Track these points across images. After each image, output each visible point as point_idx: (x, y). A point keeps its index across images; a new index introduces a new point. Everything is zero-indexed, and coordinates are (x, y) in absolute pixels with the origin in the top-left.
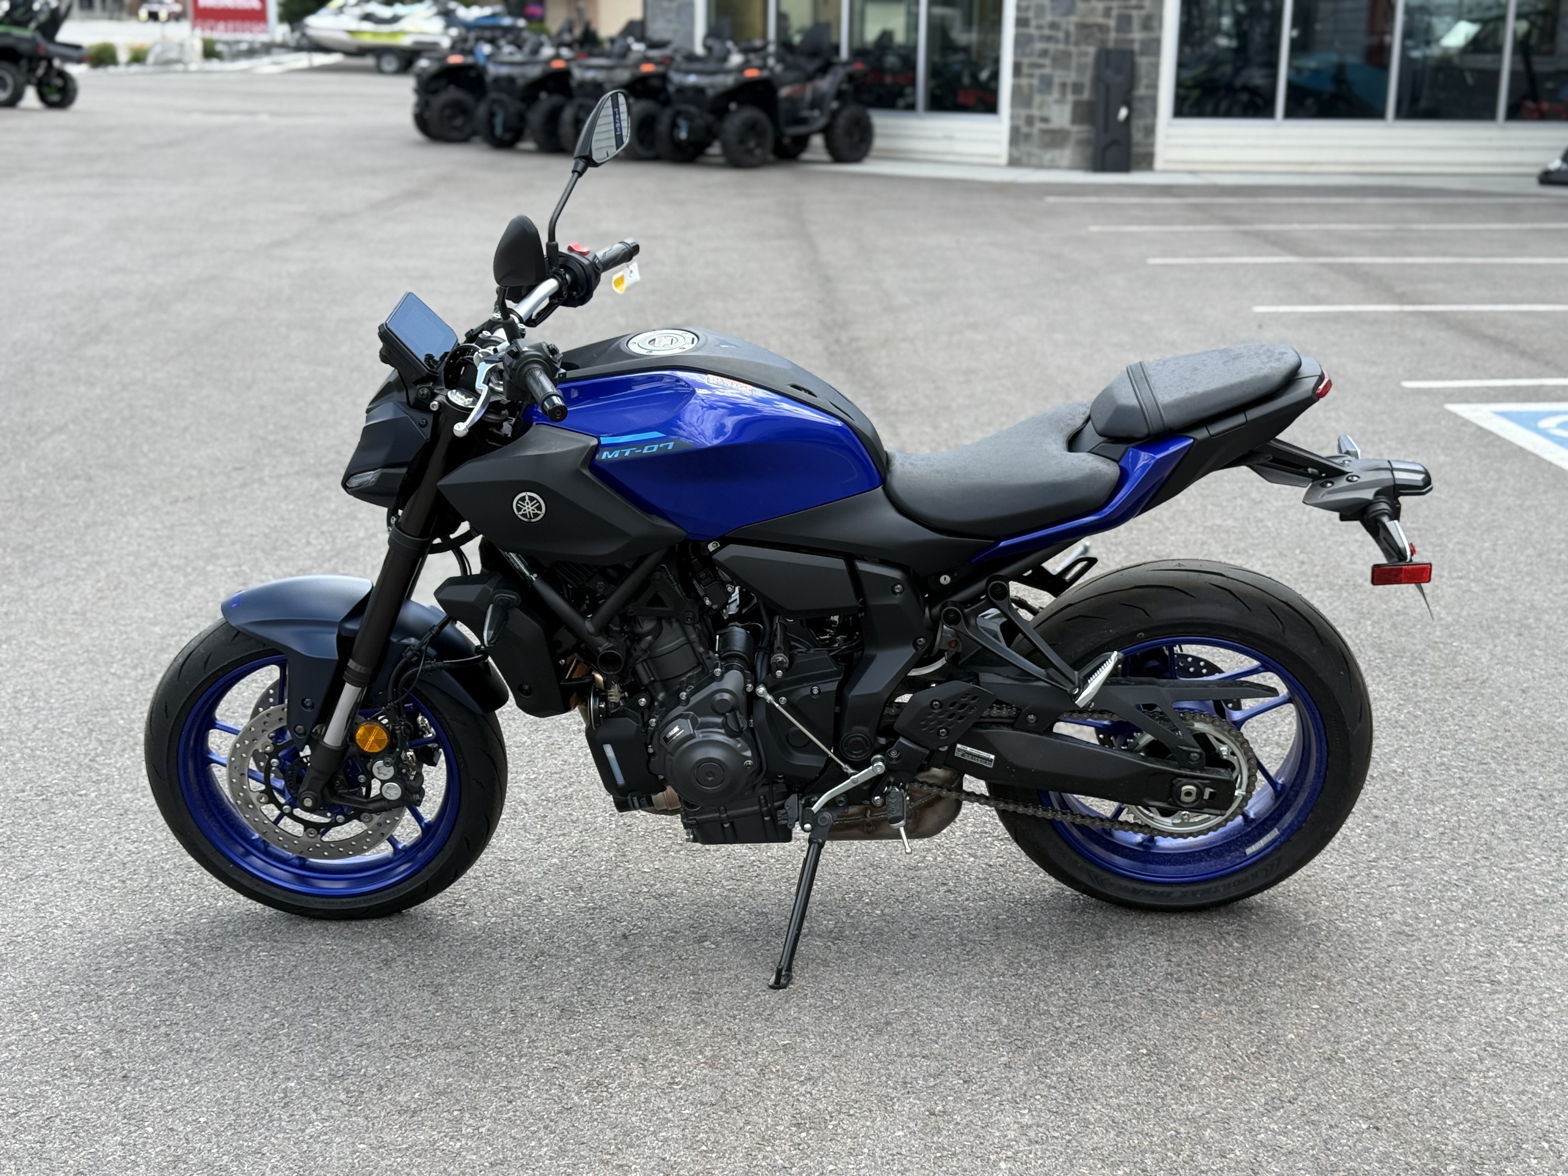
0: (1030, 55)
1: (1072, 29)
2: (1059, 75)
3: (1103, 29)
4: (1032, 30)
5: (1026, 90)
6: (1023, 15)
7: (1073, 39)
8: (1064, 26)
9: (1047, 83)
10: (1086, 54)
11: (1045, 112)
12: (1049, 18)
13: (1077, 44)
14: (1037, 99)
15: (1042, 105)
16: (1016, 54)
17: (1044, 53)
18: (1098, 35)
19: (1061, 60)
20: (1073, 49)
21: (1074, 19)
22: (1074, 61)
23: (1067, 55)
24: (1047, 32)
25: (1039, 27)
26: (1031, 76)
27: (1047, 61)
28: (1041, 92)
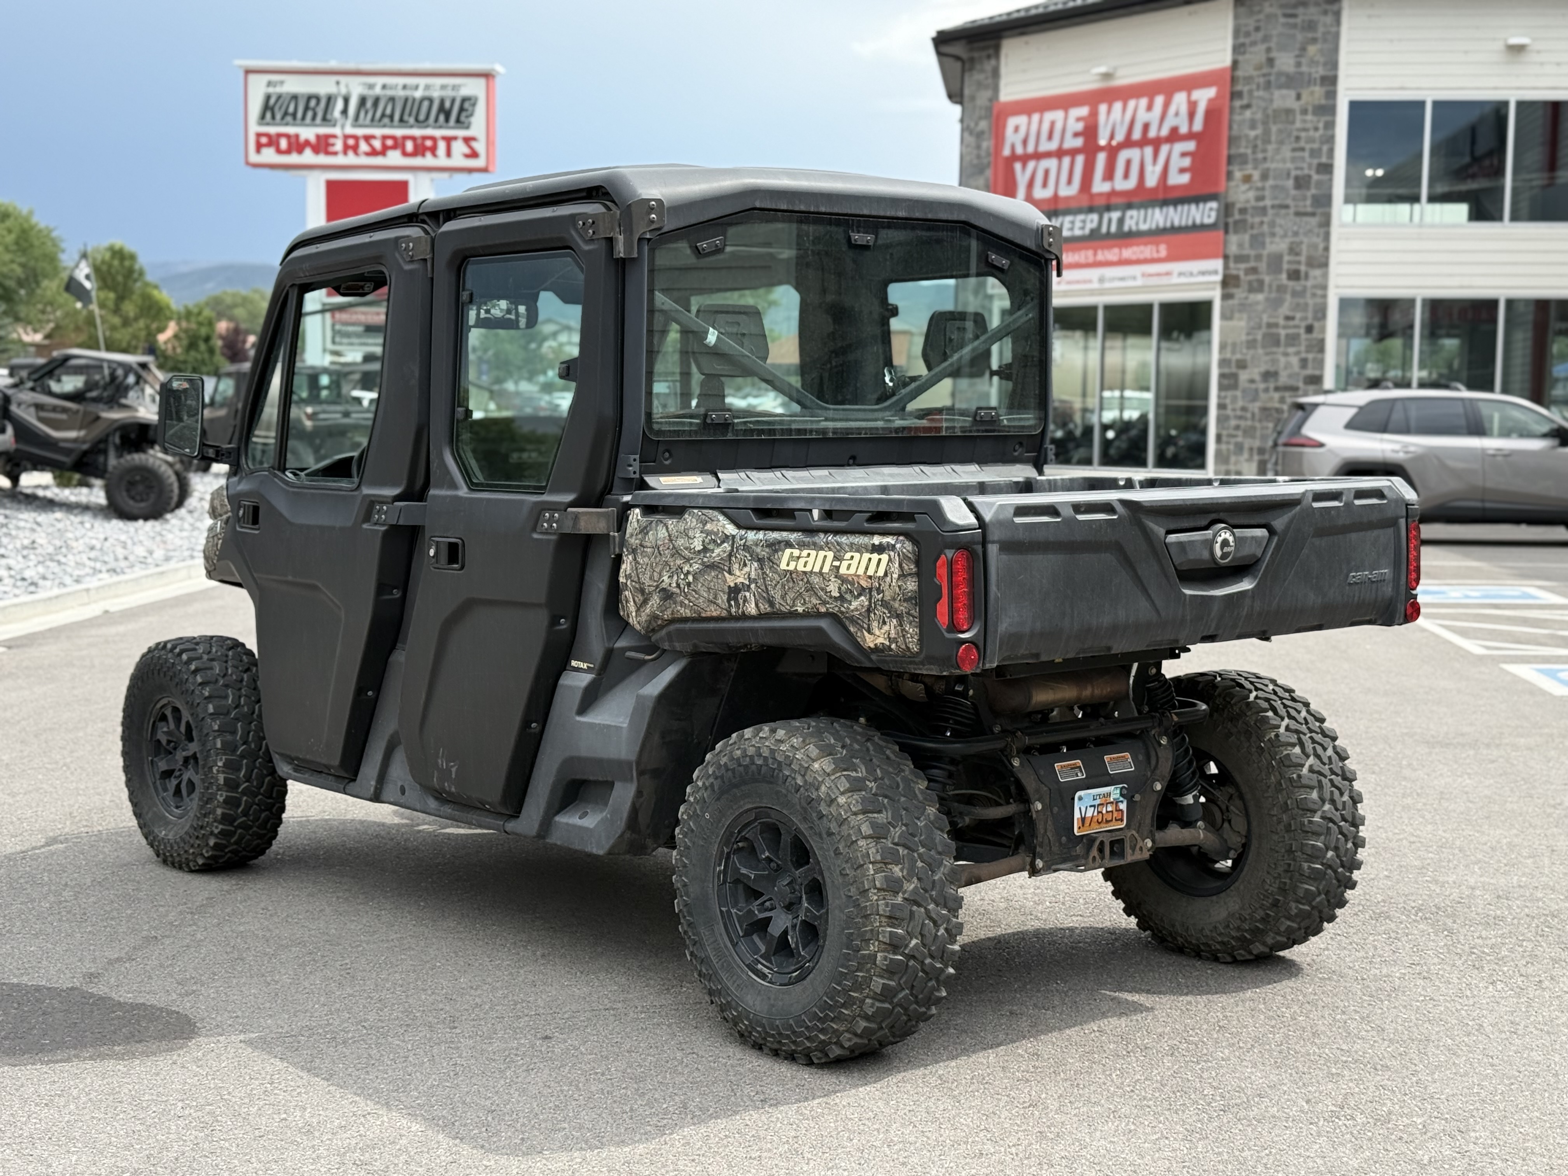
0: (1228, 429)
1: (1256, 411)
2: (1248, 443)
3: (1279, 411)
4: (1229, 412)
5: (1225, 452)
6: (1222, 401)
7: (1257, 417)
8: (1251, 409)
9: (1239, 448)
10: (1266, 428)
11: (1238, 467)
12: (1240, 403)
13: (1260, 421)
14: (1233, 459)
15: (1236, 463)
16: (1218, 428)
17: (1237, 427)
18: (1276, 415)
19: (1249, 432)
20: (1258, 424)
21: (1257, 405)
22: (1258, 433)
23: (1253, 428)
24: (1239, 413)
25: (1234, 410)
26: (1228, 443)
27: (1240, 433)
28: (1235, 454)
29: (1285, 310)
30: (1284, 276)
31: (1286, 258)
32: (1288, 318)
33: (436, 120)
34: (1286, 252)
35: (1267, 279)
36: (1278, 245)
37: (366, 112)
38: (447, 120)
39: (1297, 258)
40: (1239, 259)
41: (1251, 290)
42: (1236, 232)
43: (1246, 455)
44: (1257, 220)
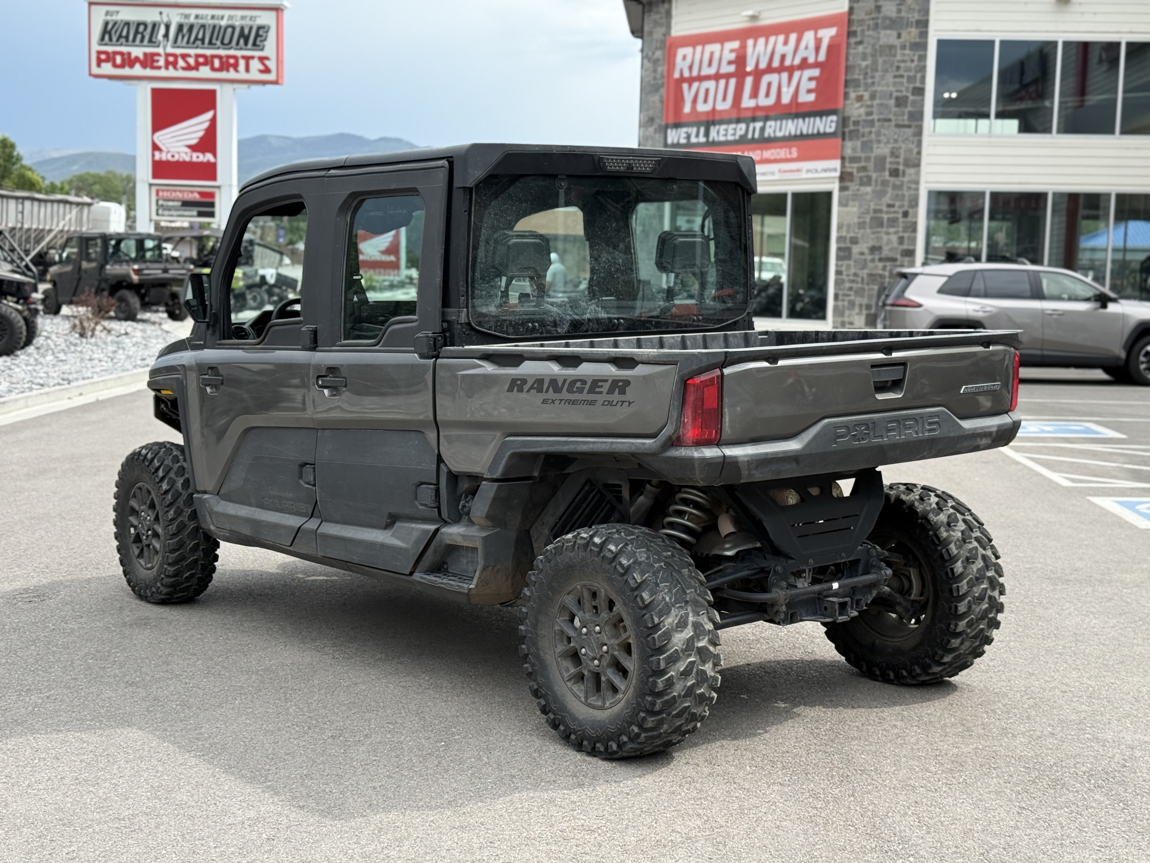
0: (843, 290)
1: (865, 276)
2: (858, 301)
3: (882, 276)
4: (844, 277)
5: (841, 307)
6: (839, 269)
7: (865, 281)
8: (861, 275)
9: (852, 304)
10: (873, 289)
11: (851, 319)
12: (853, 270)
13: (868, 284)
14: (847, 313)
15: (849, 316)
16: (835, 289)
17: (851, 289)
18: (879, 279)
19: (859, 292)
20: (866, 287)
21: (866, 271)
22: (866, 293)
23: (863, 289)
24: (852, 278)
25: (848, 275)
26: (843, 300)
27: (852, 293)
28: (849, 309)
29: (887, 199)
30: (887, 173)
31: (889, 160)
32: (889, 206)
33: (238, 43)
34: (888, 155)
35: (874, 175)
36: (883, 150)
37: (183, 37)
38: (246, 43)
39: (897, 160)
40: (854, 159)
41: (862, 184)
42: (851, 139)
43: (857, 310)
44: (867, 130)
